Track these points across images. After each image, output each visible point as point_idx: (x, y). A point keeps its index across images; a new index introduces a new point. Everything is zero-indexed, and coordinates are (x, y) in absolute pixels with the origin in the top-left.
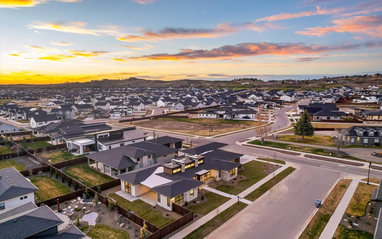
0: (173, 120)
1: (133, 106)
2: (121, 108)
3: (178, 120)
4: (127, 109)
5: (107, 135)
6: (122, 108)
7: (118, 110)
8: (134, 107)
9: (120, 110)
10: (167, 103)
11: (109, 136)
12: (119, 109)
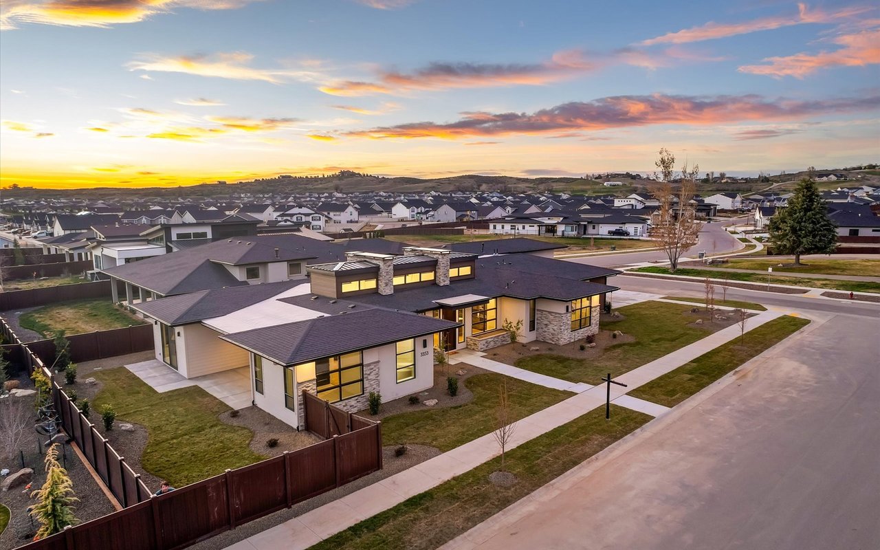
0: (423, 240)
1: (329, 213)
2: (297, 214)
3: (438, 239)
4: (311, 217)
5: (204, 234)
6: (299, 214)
7: (289, 218)
8: (332, 215)
9: (294, 219)
10: (417, 210)
11: (210, 236)
12: (292, 215)
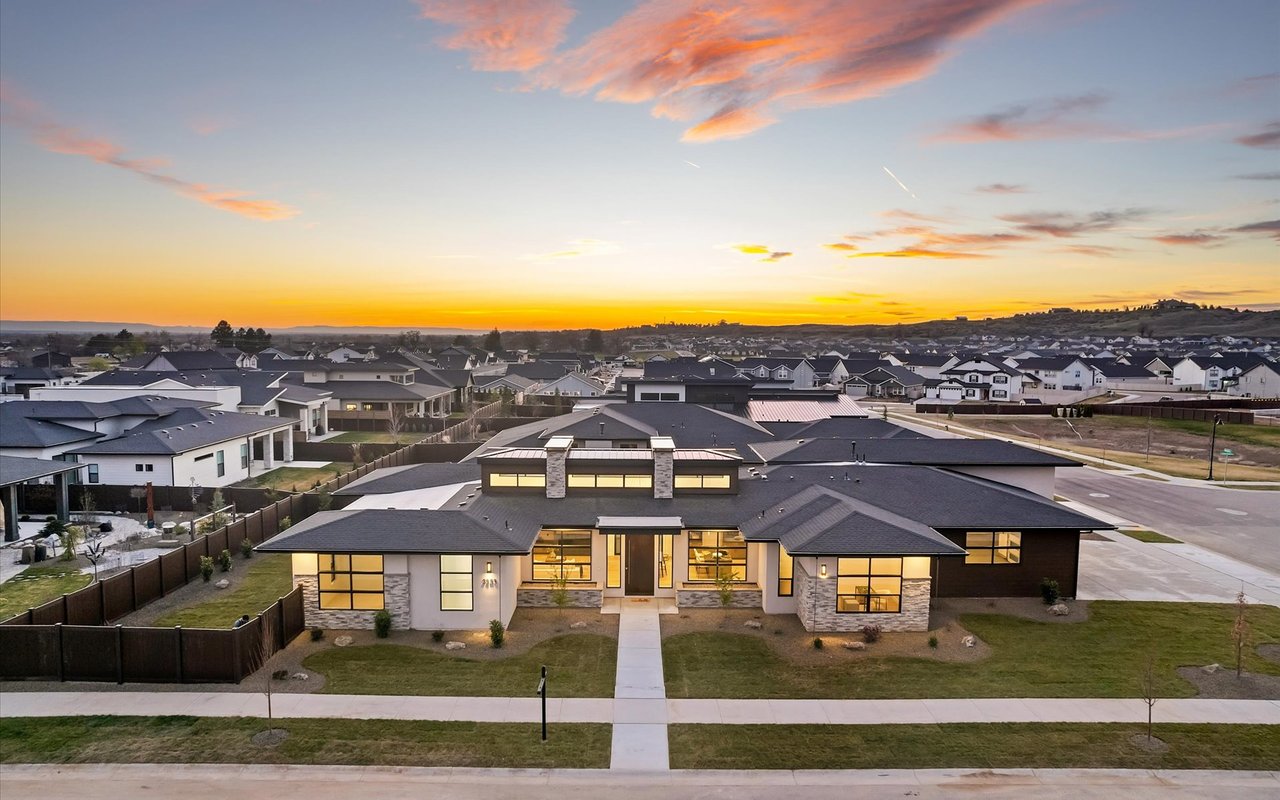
1: (1037, 372)
2: (970, 372)
4: (992, 376)
6: (976, 371)
8: (1042, 374)
9: (966, 379)
10: (1221, 373)
